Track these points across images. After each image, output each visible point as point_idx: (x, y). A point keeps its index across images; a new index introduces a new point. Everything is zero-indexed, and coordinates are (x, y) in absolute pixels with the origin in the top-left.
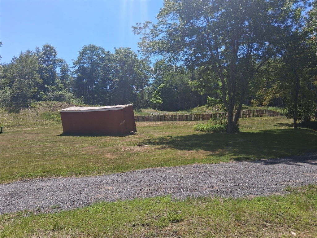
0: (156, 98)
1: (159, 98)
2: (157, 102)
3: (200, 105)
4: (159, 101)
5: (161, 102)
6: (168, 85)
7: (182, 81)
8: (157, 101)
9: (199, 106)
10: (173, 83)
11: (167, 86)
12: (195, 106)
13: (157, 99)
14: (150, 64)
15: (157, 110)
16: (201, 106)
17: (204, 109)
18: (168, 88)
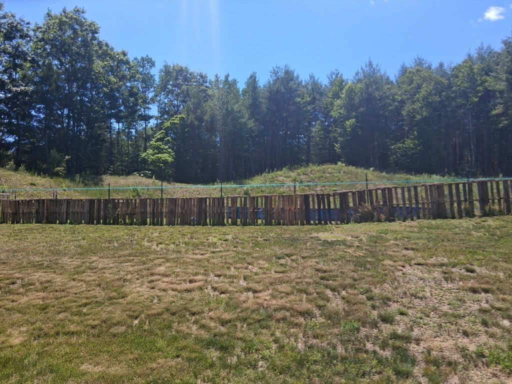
0: (158, 148)
1: (166, 149)
2: (159, 159)
3: (272, 169)
4: (165, 156)
5: (170, 159)
6: (192, 117)
7: (227, 109)
8: (159, 155)
9: (269, 172)
10: (204, 113)
11: (188, 119)
12: (259, 171)
13: (160, 150)
14: (151, 67)
15: (156, 179)
16: (273, 171)
17: (281, 178)
18: (192, 125)
